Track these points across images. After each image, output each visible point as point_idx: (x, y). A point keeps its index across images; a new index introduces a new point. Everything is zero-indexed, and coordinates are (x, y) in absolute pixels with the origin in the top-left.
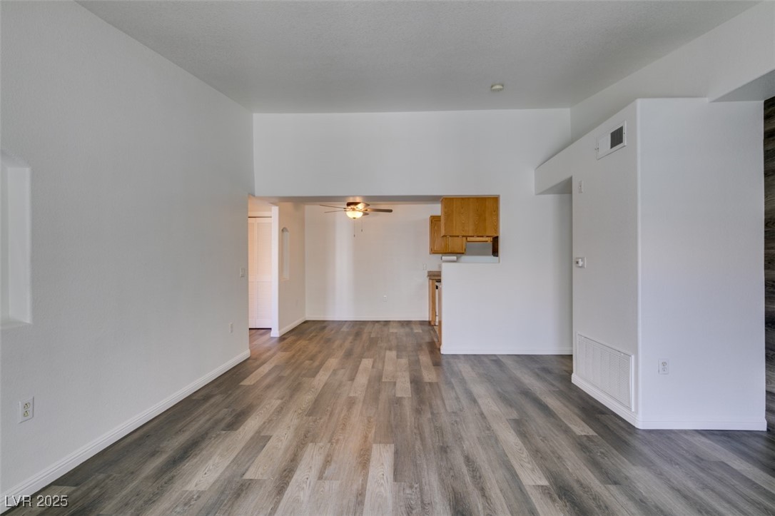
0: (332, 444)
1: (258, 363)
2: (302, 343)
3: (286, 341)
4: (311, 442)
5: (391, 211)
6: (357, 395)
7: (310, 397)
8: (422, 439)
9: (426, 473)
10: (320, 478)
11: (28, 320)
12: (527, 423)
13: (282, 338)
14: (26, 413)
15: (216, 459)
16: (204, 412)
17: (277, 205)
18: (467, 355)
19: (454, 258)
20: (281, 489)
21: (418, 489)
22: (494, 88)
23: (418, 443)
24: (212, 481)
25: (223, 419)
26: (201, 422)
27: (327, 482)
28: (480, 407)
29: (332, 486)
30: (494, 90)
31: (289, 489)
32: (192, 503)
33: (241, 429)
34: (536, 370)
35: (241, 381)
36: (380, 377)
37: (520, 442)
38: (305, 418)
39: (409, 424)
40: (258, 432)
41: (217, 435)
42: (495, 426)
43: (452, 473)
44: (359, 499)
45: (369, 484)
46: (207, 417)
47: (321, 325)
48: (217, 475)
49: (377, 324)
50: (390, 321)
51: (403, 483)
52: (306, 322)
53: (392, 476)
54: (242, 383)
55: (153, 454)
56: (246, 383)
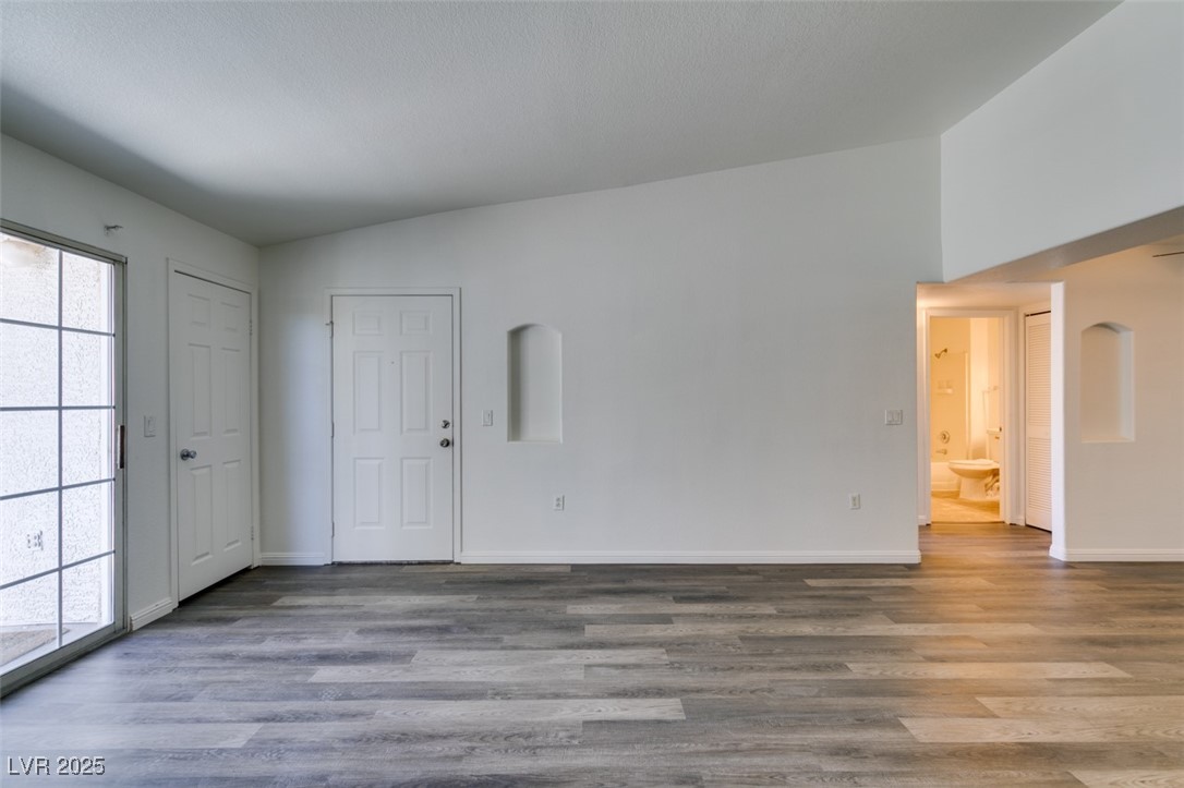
9: (606, 753)
10: (590, 666)
21: (567, 744)
23: (702, 748)
25: (701, 591)
27: (582, 672)
29: (575, 676)
39: (772, 736)
40: (678, 615)
41: (663, 597)
51: (581, 729)
54: (807, 580)
56: (811, 582)
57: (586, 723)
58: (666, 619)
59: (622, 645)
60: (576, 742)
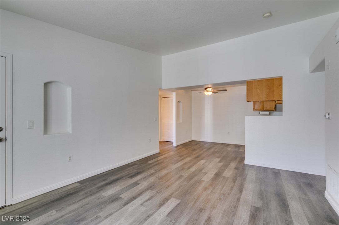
0: (157, 193)
1: (160, 155)
2: (183, 149)
3: (178, 148)
4: (151, 190)
5: (226, 90)
6: (185, 175)
7: (166, 172)
8: (195, 202)
9: (182, 218)
10: (141, 205)
11: (71, 132)
12: (263, 212)
13: (177, 147)
14: (70, 160)
15: (118, 186)
16: (129, 170)
17: (175, 92)
18: (259, 166)
19: (268, 113)
20: (126, 204)
21: (173, 223)
22: (265, 16)
23: (192, 203)
24: (110, 194)
25: (132, 173)
26: (125, 173)
27: (142, 207)
28: (240, 196)
29: (143, 209)
30: (265, 17)
31: (129, 205)
32: (100, 199)
33: (133, 178)
34: (301, 183)
35: (148, 161)
36: (202, 169)
37: (248, 220)
38: (157, 180)
39: (196, 193)
40: (138, 181)
41: (125, 179)
42: (241, 207)
43: (194, 222)
44: (147, 218)
45: (156, 213)
46: (128, 172)
47: (197, 143)
48: (114, 192)
49: (223, 145)
50: (231, 144)
51: (169, 218)
52: (192, 141)
53: (167, 214)
54: (148, 162)
55: (104, 180)
56: (150, 162)
57: (167, 216)
58: (137, 184)
59: (139, 195)
60: (174, 221)
